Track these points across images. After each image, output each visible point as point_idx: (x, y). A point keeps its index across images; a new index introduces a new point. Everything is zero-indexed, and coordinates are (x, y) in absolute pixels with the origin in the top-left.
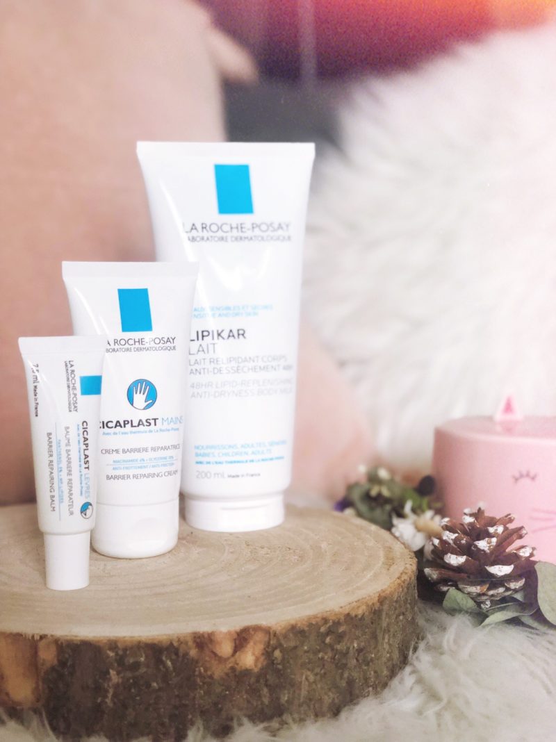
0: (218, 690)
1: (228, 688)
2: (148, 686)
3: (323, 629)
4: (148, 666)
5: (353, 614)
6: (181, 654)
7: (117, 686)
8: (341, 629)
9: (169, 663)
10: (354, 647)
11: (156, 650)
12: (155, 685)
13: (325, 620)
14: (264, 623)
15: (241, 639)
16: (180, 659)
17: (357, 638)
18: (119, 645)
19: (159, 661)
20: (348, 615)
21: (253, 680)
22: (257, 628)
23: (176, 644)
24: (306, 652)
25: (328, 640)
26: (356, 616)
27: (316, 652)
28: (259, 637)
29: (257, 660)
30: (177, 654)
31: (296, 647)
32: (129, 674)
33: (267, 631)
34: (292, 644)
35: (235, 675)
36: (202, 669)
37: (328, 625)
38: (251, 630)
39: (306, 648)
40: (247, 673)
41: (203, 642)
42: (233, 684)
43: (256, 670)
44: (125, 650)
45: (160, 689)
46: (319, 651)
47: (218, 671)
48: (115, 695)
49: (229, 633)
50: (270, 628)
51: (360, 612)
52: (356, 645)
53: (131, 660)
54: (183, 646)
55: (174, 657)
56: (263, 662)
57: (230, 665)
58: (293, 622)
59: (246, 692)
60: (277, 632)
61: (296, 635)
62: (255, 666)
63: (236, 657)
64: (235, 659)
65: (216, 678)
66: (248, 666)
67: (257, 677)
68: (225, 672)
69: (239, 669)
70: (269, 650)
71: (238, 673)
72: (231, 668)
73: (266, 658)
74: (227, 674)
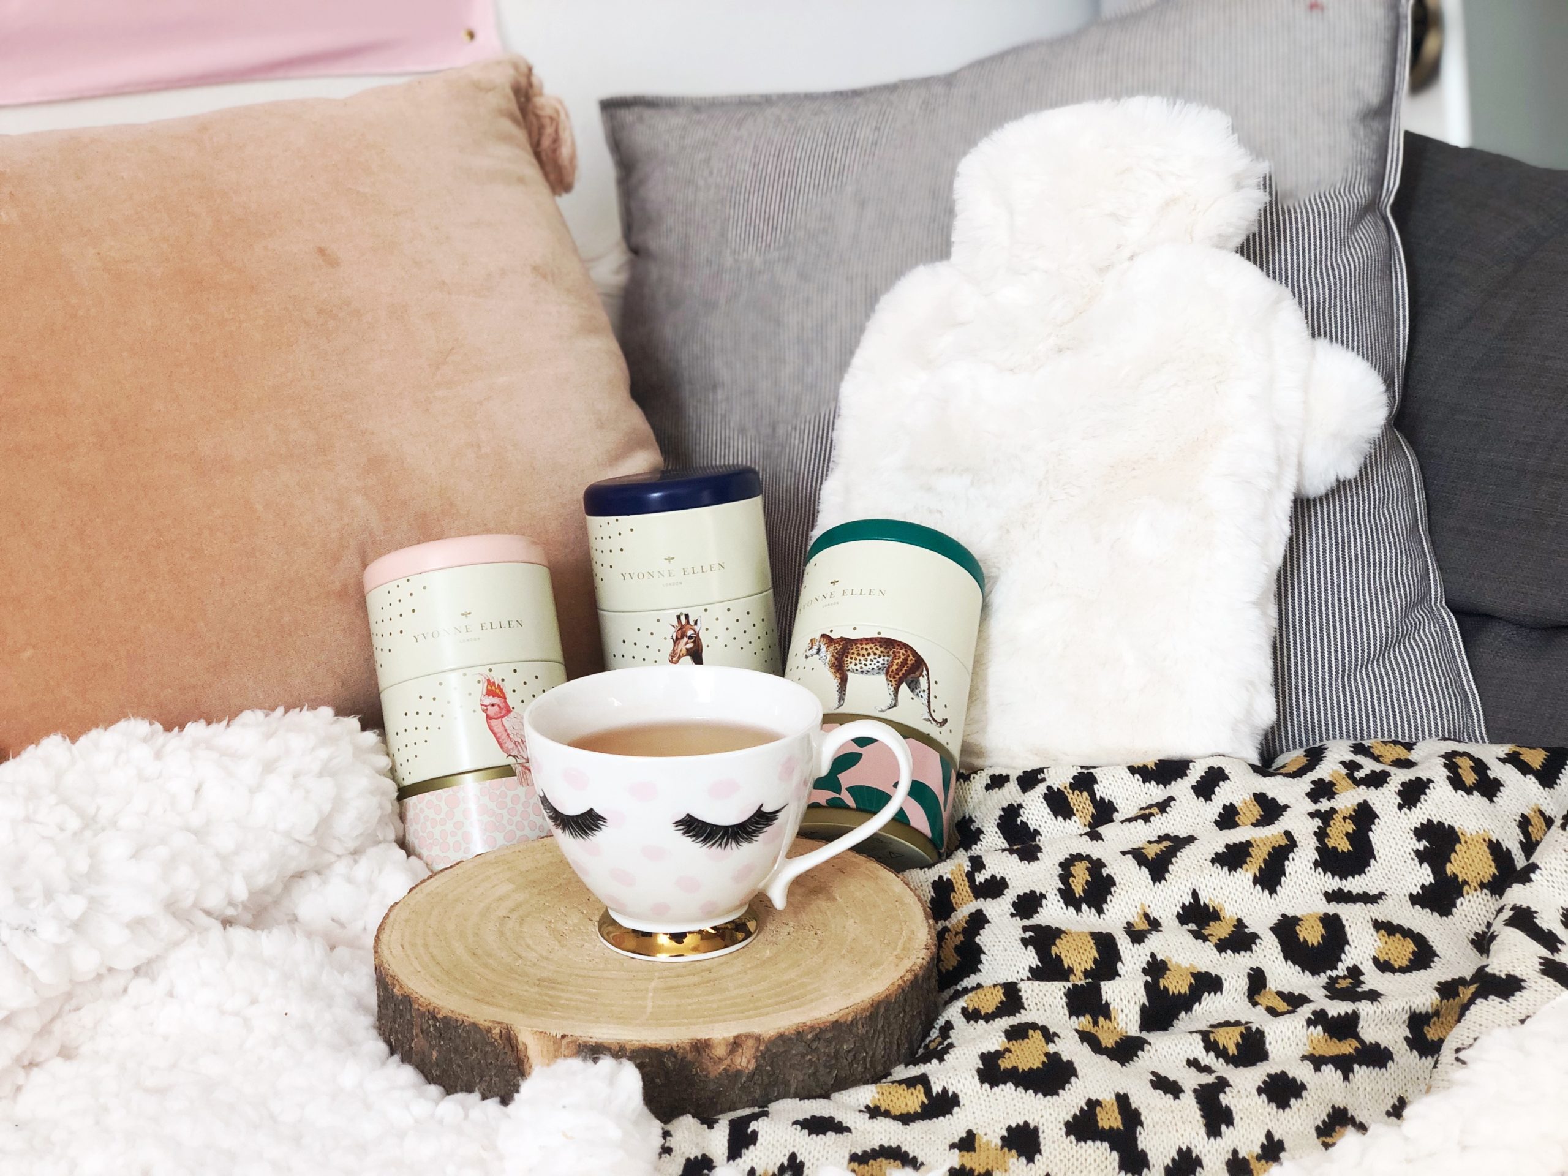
0: (713, 1086)
1: (721, 1085)
3: (810, 1036)
4: (653, 1066)
5: (842, 1020)
6: (679, 1057)
8: (829, 1035)
10: (843, 1049)
11: (659, 1055)
13: (812, 1028)
14: (756, 1030)
15: (736, 1044)
16: (679, 1062)
17: (847, 1042)
18: (627, 1047)
19: (662, 1062)
20: (837, 1021)
21: (744, 1079)
22: (748, 1036)
23: (675, 1049)
24: (796, 1055)
25: (815, 1045)
26: (846, 1022)
27: (803, 1056)
28: (751, 1042)
29: (749, 1062)
30: (676, 1057)
31: (786, 1051)
33: (758, 1039)
34: (782, 1049)
35: (728, 1076)
36: (699, 1069)
37: (814, 1033)
38: (742, 1038)
39: (794, 1052)
40: (738, 1073)
41: (701, 1047)
42: (726, 1082)
43: (747, 1072)
46: (807, 1055)
47: (716, 1071)
49: (724, 1039)
50: (760, 1035)
51: (850, 1018)
52: (845, 1047)
54: (681, 1051)
55: (673, 1059)
56: (752, 1066)
57: (722, 1067)
58: (782, 1030)
59: (739, 1089)
60: (766, 1040)
61: (784, 1042)
62: (747, 1067)
63: (729, 1059)
64: (728, 1061)
65: (712, 1076)
66: (739, 1067)
67: (748, 1077)
68: (719, 1071)
69: (732, 1070)
70: (759, 1054)
71: (730, 1073)
72: (725, 1069)
73: (756, 1061)
74: (720, 1074)
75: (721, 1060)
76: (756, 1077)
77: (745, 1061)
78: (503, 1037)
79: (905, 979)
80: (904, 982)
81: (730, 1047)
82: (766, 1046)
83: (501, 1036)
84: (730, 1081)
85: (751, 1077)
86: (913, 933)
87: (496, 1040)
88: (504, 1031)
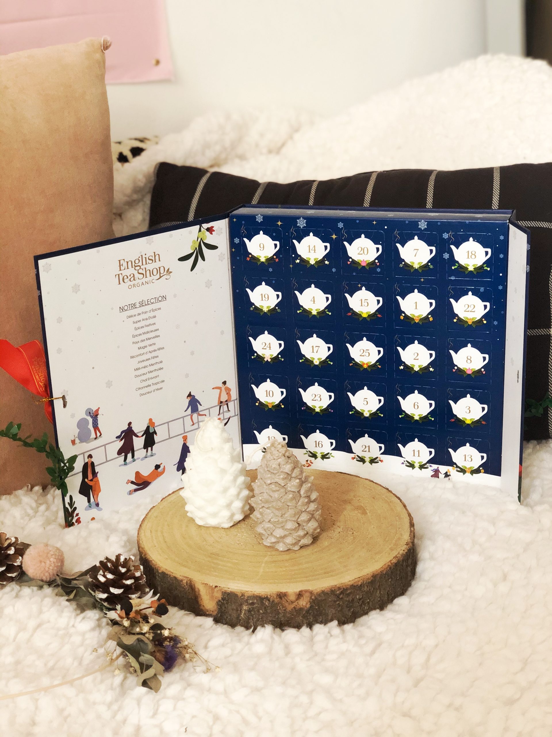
0: (289, 615)
1: (293, 615)
2: (259, 611)
3: (338, 592)
4: (258, 604)
6: (271, 600)
7: (245, 610)
8: (348, 592)
9: (267, 604)
10: (357, 598)
11: (261, 599)
12: (261, 611)
13: (339, 588)
14: (310, 588)
15: (300, 595)
16: (271, 603)
18: (245, 595)
19: (262, 602)
20: (352, 585)
21: (304, 612)
22: (306, 591)
23: (269, 597)
25: (341, 596)
26: (357, 585)
27: (335, 602)
28: (308, 594)
29: (307, 604)
30: (269, 601)
31: (326, 599)
32: (250, 607)
33: (311, 593)
34: (323, 598)
35: (296, 610)
36: (281, 607)
37: (341, 590)
38: (303, 592)
39: (330, 600)
40: (301, 609)
41: (282, 596)
42: (295, 613)
43: (306, 609)
44: (248, 597)
45: (263, 613)
46: (337, 601)
47: (290, 608)
48: (245, 614)
49: (294, 592)
50: (312, 591)
51: (360, 583)
52: (358, 597)
53: (251, 602)
54: (272, 597)
56: (308, 606)
57: (294, 606)
58: (323, 589)
59: (302, 617)
60: (315, 594)
61: (324, 595)
62: (306, 606)
63: (297, 601)
64: (296, 603)
65: (288, 610)
66: (302, 606)
67: (306, 611)
68: (292, 608)
69: (298, 608)
70: (311, 601)
71: (297, 609)
72: (294, 607)
73: (310, 604)
74: (292, 609)
75: (292, 602)
76: (311, 611)
77: (304, 603)
78: (188, 585)
79: (392, 562)
80: (391, 563)
81: (297, 596)
82: (315, 597)
83: (187, 584)
84: (297, 613)
85: (308, 611)
86: (401, 534)
87: (185, 586)
88: (188, 582)
